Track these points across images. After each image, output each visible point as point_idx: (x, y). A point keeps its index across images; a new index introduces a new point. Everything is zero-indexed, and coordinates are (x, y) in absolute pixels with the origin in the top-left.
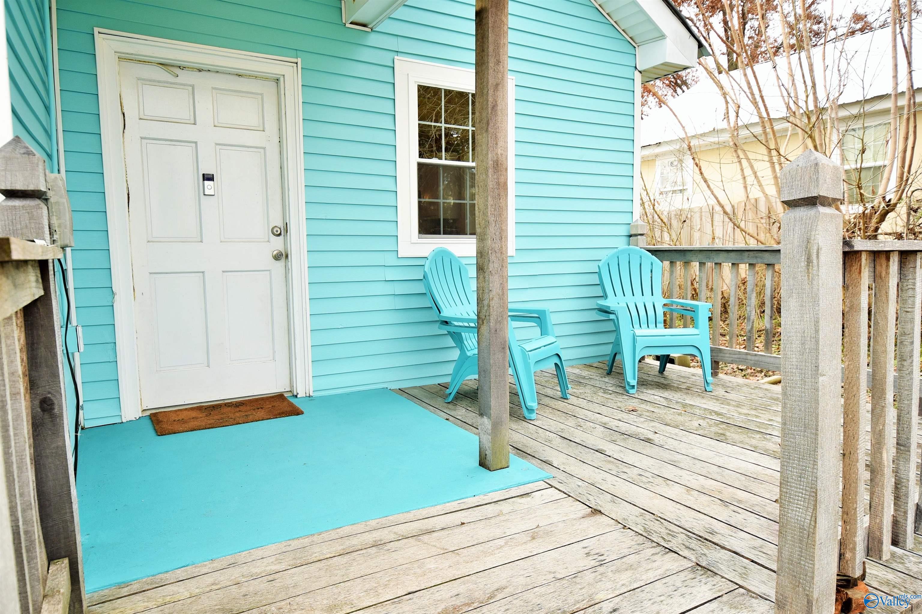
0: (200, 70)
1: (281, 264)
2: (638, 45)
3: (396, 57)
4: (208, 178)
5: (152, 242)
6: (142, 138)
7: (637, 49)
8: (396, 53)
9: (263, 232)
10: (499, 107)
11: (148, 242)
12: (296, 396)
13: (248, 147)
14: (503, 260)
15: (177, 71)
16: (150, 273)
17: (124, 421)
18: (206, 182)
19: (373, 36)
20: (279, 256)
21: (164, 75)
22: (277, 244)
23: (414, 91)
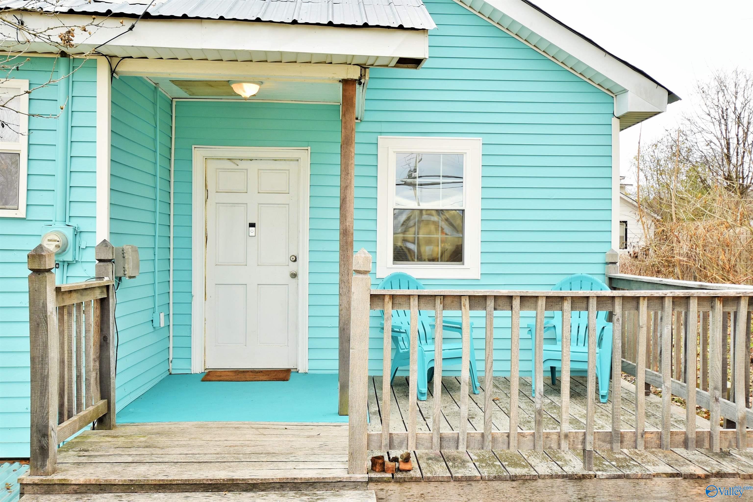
0: (251, 160)
1: (294, 280)
2: (616, 94)
3: (379, 137)
4: (252, 225)
5: (218, 265)
6: (216, 203)
7: (615, 98)
8: (380, 134)
9: (285, 258)
10: (348, 199)
11: (216, 265)
12: (298, 372)
13: (278, 204)
14: (349, 287)
15: (238, 162)
16: (216, 284)
17: (193, 373)
18: (251, 228)
19: (363, 124)
20: (294, 275)
21: (229, 165)
22: (293, 267)
23: (393, 158)
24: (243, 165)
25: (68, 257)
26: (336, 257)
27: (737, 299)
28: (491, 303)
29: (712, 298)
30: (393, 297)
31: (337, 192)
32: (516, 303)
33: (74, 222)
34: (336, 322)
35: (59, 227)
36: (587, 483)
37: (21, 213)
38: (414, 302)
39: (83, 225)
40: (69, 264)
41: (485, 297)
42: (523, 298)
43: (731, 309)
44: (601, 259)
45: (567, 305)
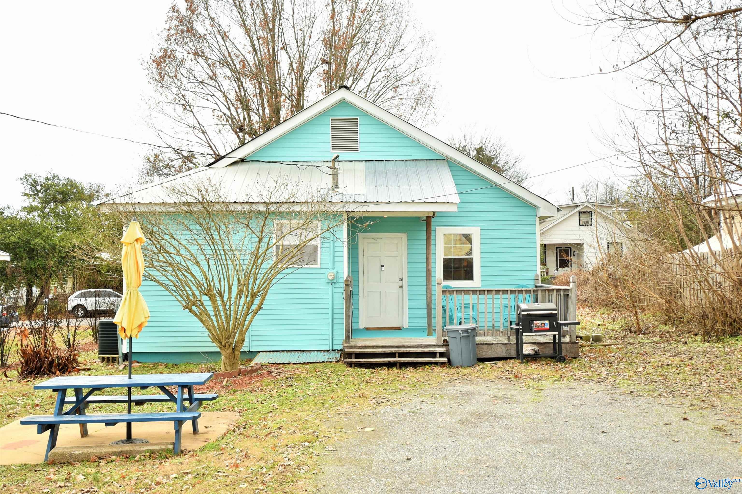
0: (382, 238)
1: (401, 289)
2: (536, 209)
4: (383, 266)
5: (369, 283)
6: (367, 256)
8: (437, 226)
9: (396, 279)
10: (430, 258)
11: (367, 283)
12: (404, 327)
13: (393, 257)
14: (431, 290)
16: (368, 291)
17: (360, 328)
20: (401, 287)
21: (373, 241)
22: (400, 283)
23: (442, 237)
24: (378, 240)
25: (335, 281)
26: (425, 279)
27: (553, 290)
28: (478, 293)
29: (545, 290)
30: (449, 291)
31: (425, 256)
32: (486, 292)
33: (336, 269)
34: (425, 302)
35: (332, 270)
36: (508, 345)
37: (318, 266)
38: (455, 293)
39: (339, 270)
40: (335, 283)
41: (476, 291)
42: (488, 291)
43: (551, 293)
44: (533, 278)
45: (501, 293)
